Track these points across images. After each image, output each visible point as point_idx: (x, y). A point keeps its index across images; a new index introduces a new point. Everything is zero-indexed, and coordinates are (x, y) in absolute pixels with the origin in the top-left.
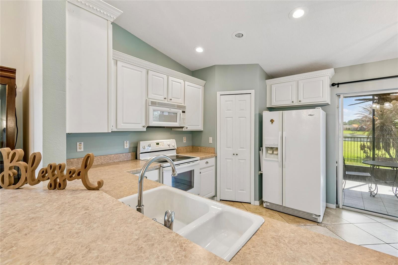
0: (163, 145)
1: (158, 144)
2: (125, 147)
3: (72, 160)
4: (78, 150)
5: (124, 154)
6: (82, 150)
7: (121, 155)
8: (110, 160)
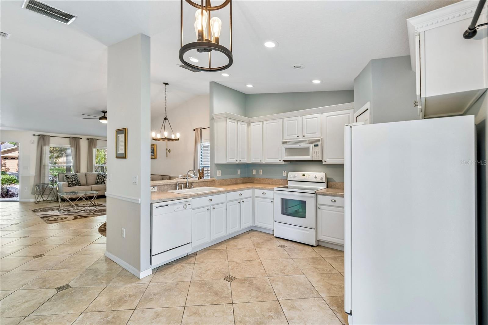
0: (309, 176)
1: (304, 175)
2: (284, 176)
3: (257, 179)
4: (260, 174)
5: (282, 180)
6: (262, 174)
7: (281, 180)
8: (274, 182)
